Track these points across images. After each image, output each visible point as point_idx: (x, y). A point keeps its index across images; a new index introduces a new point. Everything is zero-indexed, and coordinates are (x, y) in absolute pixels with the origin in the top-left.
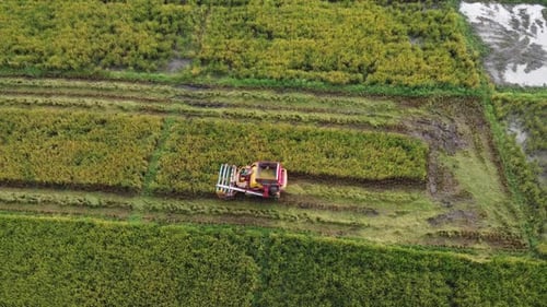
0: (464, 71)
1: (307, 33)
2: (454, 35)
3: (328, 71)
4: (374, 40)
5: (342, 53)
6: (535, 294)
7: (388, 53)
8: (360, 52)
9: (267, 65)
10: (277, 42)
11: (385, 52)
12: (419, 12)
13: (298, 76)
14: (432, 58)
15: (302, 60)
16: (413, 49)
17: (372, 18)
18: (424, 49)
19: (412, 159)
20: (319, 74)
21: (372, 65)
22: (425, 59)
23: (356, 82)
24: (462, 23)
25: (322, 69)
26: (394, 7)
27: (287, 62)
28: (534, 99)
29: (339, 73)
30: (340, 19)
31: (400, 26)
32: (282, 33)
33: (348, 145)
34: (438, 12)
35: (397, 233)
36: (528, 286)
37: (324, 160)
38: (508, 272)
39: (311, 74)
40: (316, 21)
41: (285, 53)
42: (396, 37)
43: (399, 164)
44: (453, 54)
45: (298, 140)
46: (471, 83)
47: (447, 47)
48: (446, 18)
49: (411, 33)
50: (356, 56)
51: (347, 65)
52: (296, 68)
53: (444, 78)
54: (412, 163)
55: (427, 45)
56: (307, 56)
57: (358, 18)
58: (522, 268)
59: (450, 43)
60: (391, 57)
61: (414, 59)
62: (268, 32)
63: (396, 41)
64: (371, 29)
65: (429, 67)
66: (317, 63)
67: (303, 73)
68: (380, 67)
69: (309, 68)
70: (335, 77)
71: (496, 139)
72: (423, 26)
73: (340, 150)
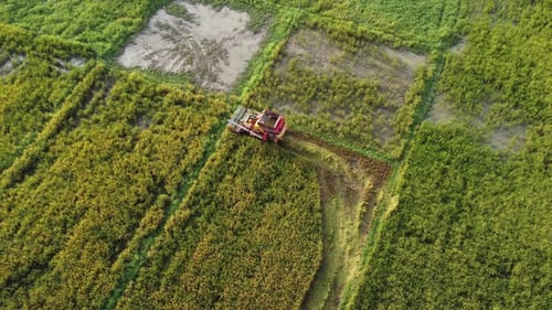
0: (208, 107)
1: (66, 221)
2: (158, 89)
3: (137, 225)
4: (121, 160)
5: (122, 198)
6: (430, 180)
7: (148, 156)
8: (129, 181)
9: (88, 291)
10: (58, 262)
11: (144, 158)
12: (108, 101)
13: (126, 261)
14: (177, 122)
15: (106, 246)
16: (156, 132)
17: (88, 146)
18: (160, 122)
19: (284, 201)
20: (136, 237)
21: (154, 178)
22: (174, 129)
23: (167, 204)
24: (145, 75)
25: (132, 229)
26: (87, 117)
27: (99, 265)
28: (261, 77)
29: (149, 215)
30: (68, 176)
31: (117, 127)
32: (47, 250)
33: (245, 250)
34: (118, 87)
36: (423, 182)
37: (254, 282)
38: (409, 188)
39: (131, 245)
40: (53, 204)
41: (83, 261)
42: (130, 138)
43: (285, 214)
44: (180, 103)
45: (217, 299)
47: (170, 104)
48: (133, 84)
49: (131, 122)
50: (133, 188)
51: (139, 201)
52: (113, 259)
53: (207, 126)
54: (288, 204)
55: (157, 115)
56: (104, 237)
57: (80, 159)
58: (408, 177)
59: (166, 99)
60: (154, 156)
61: (169, 138)
62: (31, 268)
63: (135, 140)
64: (104, 154)
65: (187, 132)
66: (121, 232)
67: (125, 252)
68: (163, 173)
69: (122, 244)
70: (151, 221)
72: (130, 107)
73: (248, 261)
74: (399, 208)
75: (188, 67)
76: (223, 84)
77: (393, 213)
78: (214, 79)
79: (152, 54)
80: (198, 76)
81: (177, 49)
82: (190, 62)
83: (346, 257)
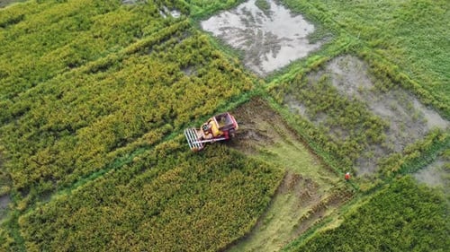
0: (239, 80)
1: (102, 110)
2: (213, 53)
3: (141, 136)
4: (158, 89)
5: (142, 113)
6: (380, 224)
7: (177, 94)
8: (155, 105)
9: (86, 160)
10: (81, 133)
11: (174, 94)
12: (177, 47)
13: (119, 155)
14: (210, 82)
15: (114, 139)
16: (193, 81)
17: (145, 70)
18: (200, 76)
19: (249, 174)
20: (135, 143)
21: (172, 111)
22: (206, 84)
23: (168, 133)
24: (211, 40)
25: (136, 137)
26: (156, 50)
27: (102, 148)
28: (293, 77)
29: (151, 133)
30: (122, 83)
31: (171, 66)
32: (80, 122)
33: (197, 193)
34: (190, 40)
35: (275, 241)
36: (373, 222)
37: (189, 217)
38: (357, 220)
39: (129, 146)
40: (102, 95)
41: (95, 140)
42: (174, 77)
43: (243, 184)
44: (222, 69)
45: (157, 214)
46: (248, 88)
47: (215, 66)
48: (200, 42)
49: (182, 67)
50: (154, 110)
51: (152, 121)
52: (113, 149)
53: (229, 93)
54: (250, 178)
55: (200, 71)
56: (116, 132)
57: (135, 75)
58: (362, 211)
59: (215, 62)
60: (181, 96)
61: (199, 89)
62: (66, 128)
63: (176, 80)
64: (151, 80)
65: (213, 91)
66: (128, 134)
67: (122, 149)
68: (179, 110)
69: (124, 142)
70: (150, 138)
71: (289, 121)
72: (187, 57)
73: (194, 201)
74: (337, 231)
75: (244, 47)
76: (261, 69)
77: (328, 232)
78: (258, 63)
79: (226, 28)
80: (247, 56)
81: (246, 31)
82: (248, 44)
83: (269, 242)
